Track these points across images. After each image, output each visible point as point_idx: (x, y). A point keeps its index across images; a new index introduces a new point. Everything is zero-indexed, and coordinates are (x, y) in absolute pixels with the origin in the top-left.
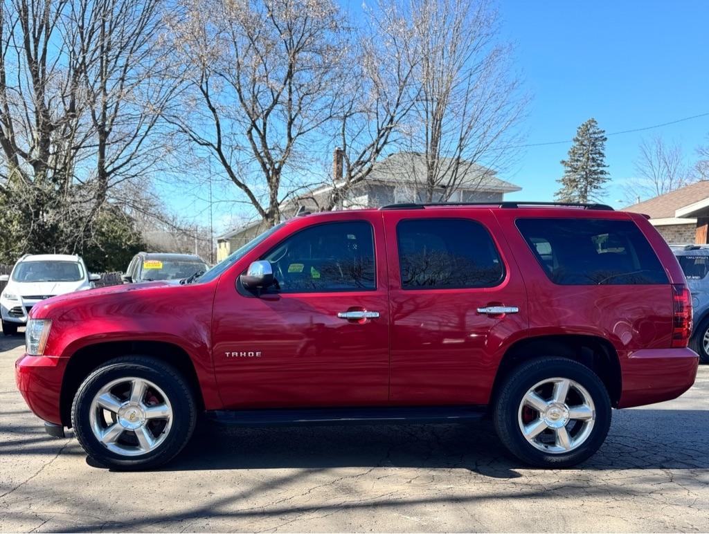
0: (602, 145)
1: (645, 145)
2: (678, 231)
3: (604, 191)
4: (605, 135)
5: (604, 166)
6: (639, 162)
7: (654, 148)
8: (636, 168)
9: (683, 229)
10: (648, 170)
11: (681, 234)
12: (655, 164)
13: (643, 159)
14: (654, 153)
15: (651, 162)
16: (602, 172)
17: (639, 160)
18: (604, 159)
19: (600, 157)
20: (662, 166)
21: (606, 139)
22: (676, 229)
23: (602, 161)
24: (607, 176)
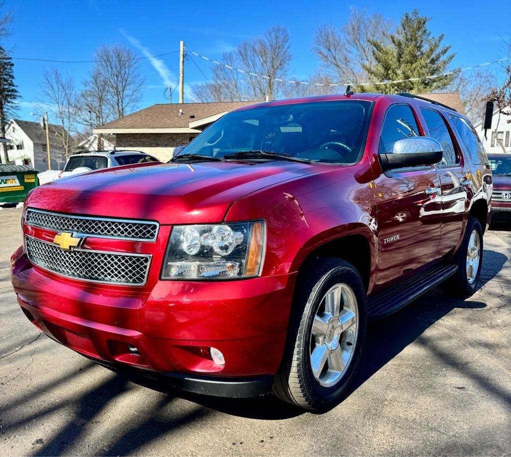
0: (10, 69)
1: (47, 73)
2: (171, 138)
3: (16, 105)
4: (12, 61)
5: (14, 86)
6: (44, 86)
7: (54, 76)
8: (42, 90)
9: (175, 137)
10: (51, 92)
11: (174, 140)
12: (56, 88)
13: (46, 84)
14: (54, 81)
15: (52, 87)
16: (12, 91)
17: (44, 85)
18: (13, 80)
19: (10, 78)
20: (60, 90)
21: (12, 65)
22: (170, 137)
23: (11, 81)
24: (18, 94)
